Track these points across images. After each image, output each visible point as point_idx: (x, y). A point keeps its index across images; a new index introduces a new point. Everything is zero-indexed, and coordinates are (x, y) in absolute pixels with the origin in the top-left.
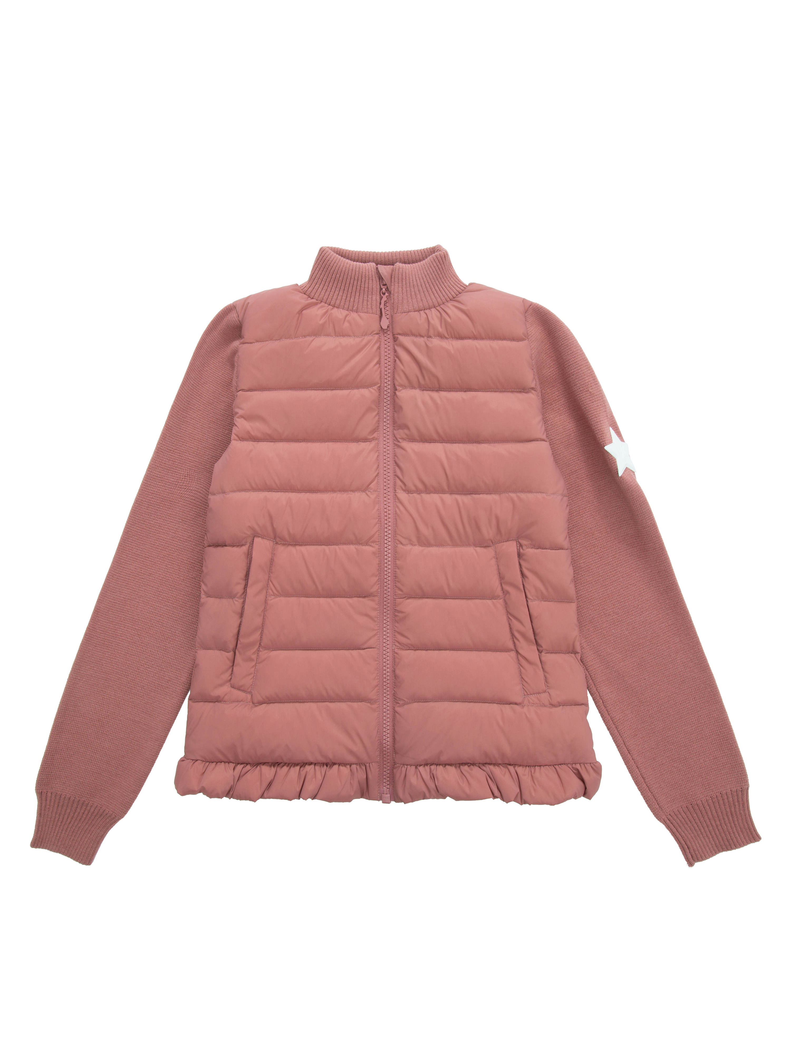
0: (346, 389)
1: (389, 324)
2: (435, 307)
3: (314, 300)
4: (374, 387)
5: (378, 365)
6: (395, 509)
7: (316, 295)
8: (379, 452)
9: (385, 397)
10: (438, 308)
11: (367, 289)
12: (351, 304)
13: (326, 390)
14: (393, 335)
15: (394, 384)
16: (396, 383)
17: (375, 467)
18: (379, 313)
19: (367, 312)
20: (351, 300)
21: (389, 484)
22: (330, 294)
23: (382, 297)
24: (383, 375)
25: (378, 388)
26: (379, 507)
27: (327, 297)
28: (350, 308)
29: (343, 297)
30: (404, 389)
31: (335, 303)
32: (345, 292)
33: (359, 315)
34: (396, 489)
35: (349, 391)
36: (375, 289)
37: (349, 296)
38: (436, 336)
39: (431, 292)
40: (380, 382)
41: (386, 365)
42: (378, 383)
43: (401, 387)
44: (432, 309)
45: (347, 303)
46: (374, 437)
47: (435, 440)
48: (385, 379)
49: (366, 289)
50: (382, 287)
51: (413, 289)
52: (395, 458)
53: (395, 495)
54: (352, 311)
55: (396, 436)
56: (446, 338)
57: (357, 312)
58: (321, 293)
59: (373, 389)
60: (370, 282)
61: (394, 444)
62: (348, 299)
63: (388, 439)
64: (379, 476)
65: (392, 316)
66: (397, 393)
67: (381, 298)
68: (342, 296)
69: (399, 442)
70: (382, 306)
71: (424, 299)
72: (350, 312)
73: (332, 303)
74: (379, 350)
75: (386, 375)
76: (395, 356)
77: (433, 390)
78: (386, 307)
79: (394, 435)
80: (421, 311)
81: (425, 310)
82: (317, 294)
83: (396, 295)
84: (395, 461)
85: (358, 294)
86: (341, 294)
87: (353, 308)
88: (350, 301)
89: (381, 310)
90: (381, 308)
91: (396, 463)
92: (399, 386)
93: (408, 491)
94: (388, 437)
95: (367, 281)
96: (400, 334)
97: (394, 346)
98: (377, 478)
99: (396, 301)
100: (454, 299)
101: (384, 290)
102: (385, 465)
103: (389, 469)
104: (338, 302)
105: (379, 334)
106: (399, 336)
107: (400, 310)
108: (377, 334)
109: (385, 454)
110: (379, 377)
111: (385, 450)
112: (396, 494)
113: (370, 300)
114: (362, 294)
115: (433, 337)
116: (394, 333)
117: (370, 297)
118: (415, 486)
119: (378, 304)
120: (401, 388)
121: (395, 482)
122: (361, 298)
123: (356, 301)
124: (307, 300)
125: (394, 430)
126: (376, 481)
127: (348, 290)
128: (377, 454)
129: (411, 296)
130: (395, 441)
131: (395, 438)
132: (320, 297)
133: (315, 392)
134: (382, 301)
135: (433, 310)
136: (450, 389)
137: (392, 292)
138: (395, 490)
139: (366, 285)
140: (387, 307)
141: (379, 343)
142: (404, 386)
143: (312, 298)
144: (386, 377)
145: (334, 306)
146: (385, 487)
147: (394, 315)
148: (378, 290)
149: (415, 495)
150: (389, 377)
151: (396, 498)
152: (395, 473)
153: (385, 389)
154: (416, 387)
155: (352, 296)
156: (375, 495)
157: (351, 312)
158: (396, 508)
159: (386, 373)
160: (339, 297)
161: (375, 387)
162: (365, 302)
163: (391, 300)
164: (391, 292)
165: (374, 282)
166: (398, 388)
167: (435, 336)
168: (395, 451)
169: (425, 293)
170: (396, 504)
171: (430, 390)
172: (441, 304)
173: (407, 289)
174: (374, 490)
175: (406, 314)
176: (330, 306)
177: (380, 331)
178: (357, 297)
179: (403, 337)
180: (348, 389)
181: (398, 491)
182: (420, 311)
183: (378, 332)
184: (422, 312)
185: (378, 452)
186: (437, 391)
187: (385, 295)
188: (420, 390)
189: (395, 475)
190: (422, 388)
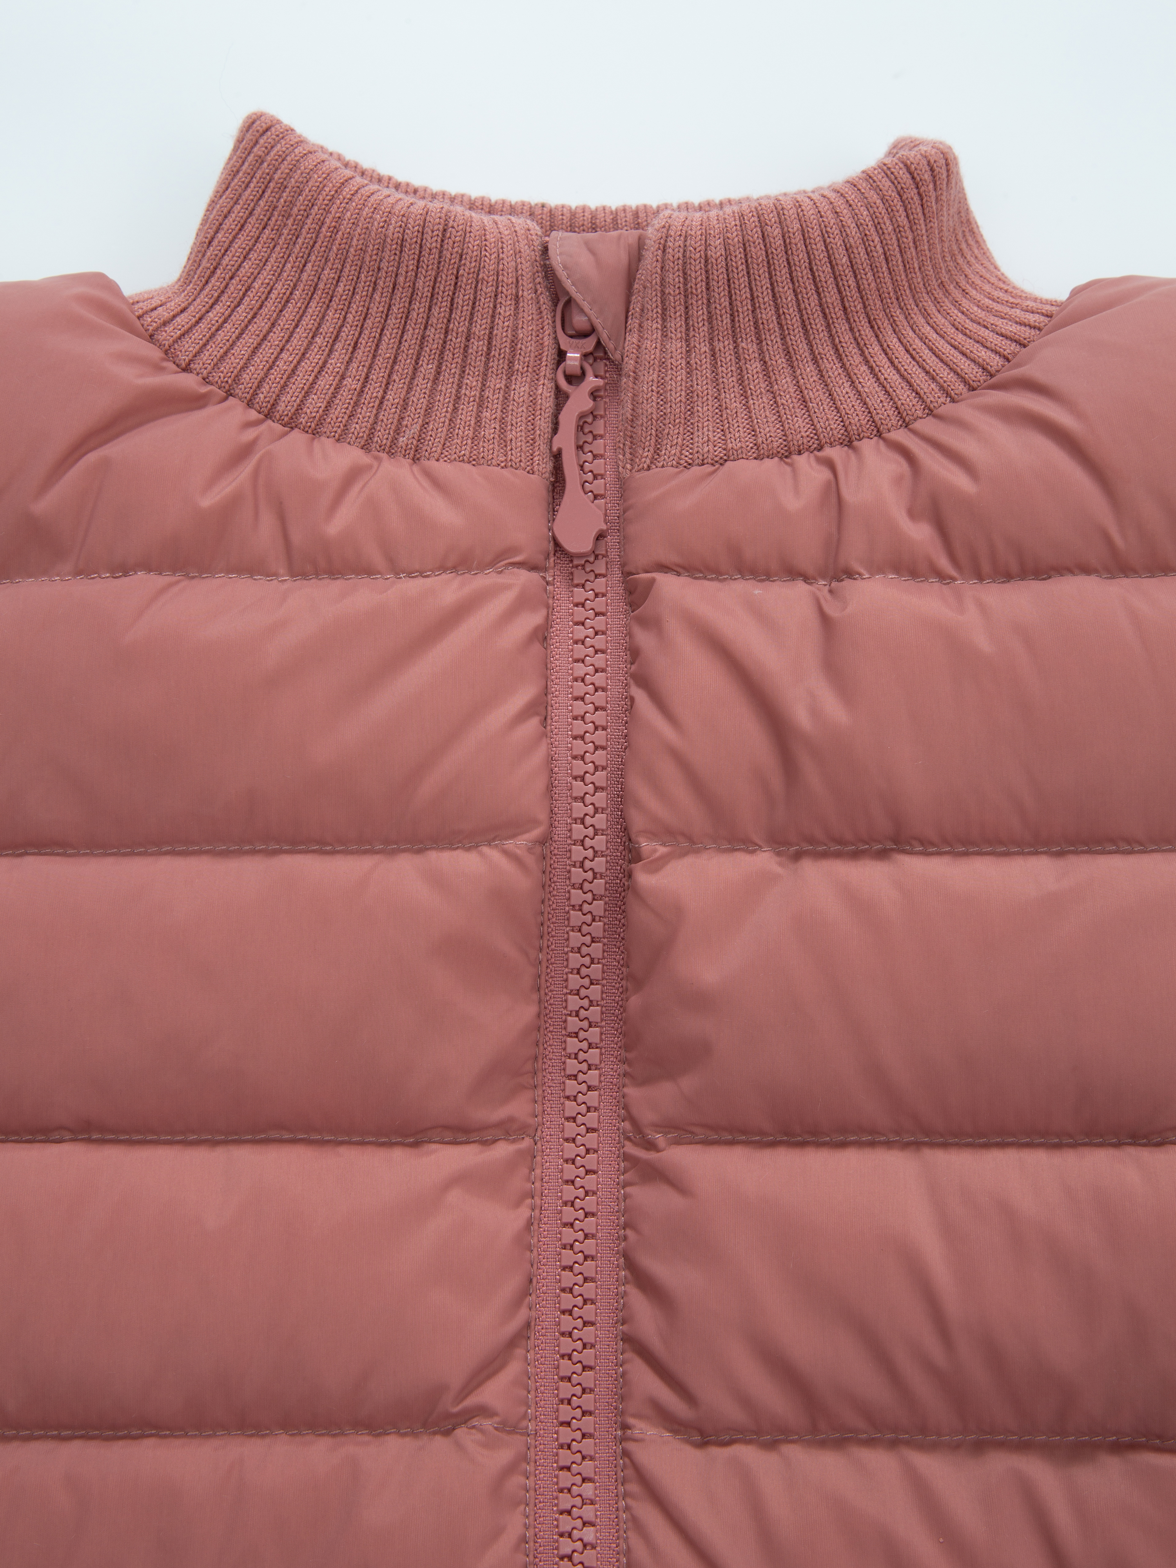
0: (352, 853)
1: (604, 527)
2: (879, 434)
3: (189, 382)
4: (510, 844)
5: (533, 723)
6: (626, 1540)
7: (205, 356)
8: (537, 1200)
9: (577, 896)
10: (900, 436)
11: (482, 345)
12: (389, 415)
13: (240, 853)
14: (626, 574)
15: (626, 830)
16: (637, 821)
17: (512, 1285)
18: (547, 466)
19: (475, 461)
20: (390, 396)
21: (592, 1390)
22: (280, 363)
23: (567, 397)
24: (563, 777)
25: (538, 850)
26: (527, 1527)
27: (262, 374)
28: (382, 435)
29: (348, 381)
30: (684, 854)
31: (299, 408)
32: (359, 354)
33: (428, 474)
34: (631, 1421)
35: (366, 863)
36: (528, 347)
37: (378, 375)
38: (880, 570)
39: (858, 359)
40: (543, 816)
41: (579, 727)
42: (535, 823)
43: (664, 844)
44: (865, 440)
45: (365, 413)
46: (511, 1119)
47: (873, 1132)
48: (576, 799)
49: (478, 346)
50: (565, 342)
51: (753, 348)
52: (625, 1238)
53: (626, 1454)
54: (391, 451)
55: (635, 1111)
56: (942, 576)
57: (415, 460)
58: (232, 346)
59: (506, 853)
60: (506, 309)
61: (627, 1157)
62: (374, 390)
63: (589, 1130)
64: (531, 1343)
65: (623, 486)
66: (643, 878)
67: (561, 397)
68: (343, 377)
69: (651, 1146)
70: (566, 440)
71: (816, 394)
72: (376, 458)
73: (281, 407)
74: (537, 647)
75: (583, 779)
76: (632, 682)
77: (856, 855)
78: (589, 438)
79: (626, 1107)
80: (800, 453)
81: (820, 448)
82: (213, 351)
83: (650, 377)
84: (626, 1256)
85: (432, 367)
86: (336, 363)
87: (394, 440)
88: (381, 403)
89: (557, 457)
90: (560, 452)
91: (631, 1264)
92: (653, 835)
93: (701, 1432)
94: (592, 1119)
95: (485, 304)
96: (664, 568)
97: (630, 634)
98: (519, 1352)
99: (650, 408)
100: (994, 380)
101: (573, 356)
102: (568, 1279)
103: (593, 1302)
104: (315, 403)
105: (545, 569)
106: (659, 577)
107: (670, 451)
108: (533, 568)
109: (569, 1214)
110: (540, 784)
111: (569, 1192)
112: (631, 1446)
113: (494, 398)
114: (451, 368)
115: (862, 571)
116: (629, 568)
117: (496, 383)
118: (745, 1401)
119: (543, 424)
120: (662, 850)
121: (623, 1375)
122: (447, 388)
123: (419, 400)
124: (159, 369)
125: (626, 1081)
126: (513, 1369)
127: (377, 346)
128: (524, 1212)
129: (741, 381)
130: (627, 1143)
131: (627, 1125)
132: (225, 367)
133: (179, 863)
134: (562, 417)
135: (868, 447)
136: (964, 845)
137: (629, 364)
138: (625, 1427)
139: (480, 328)
140: (595, 437)
141: (544, 612)
142: (683, 834)
143: (186, 369)
144: (579, 788)
145: (291, 424)
146: (564, 1407)
147: (638, 475)
148: (549, 354)
149: (747, 1453)
150: (596, 789)
151: (630, 1472)
152: (624, 1328)
153: (578, 852)
154: (756, 839)
155: (395, 377)
156: (504, 1456)
157: (384, 456)
158: (630, 1534)
159: (579, 767)
160: (326, 382)
161: (520, 844)
162: (467, 411)
163: (620, 402)
164: (624, 365)
165: (528, 309)
166: (645, 845)
167: (876, 569)
168: (626, 1197)
169: (825, 365)
170: (627, 1509)
171: (838, 855)
172: (919, 413)
173: (719, 346)
174: (504, 1423)
175: (708, 468)
176: (269, 422)
177: (547, 557)
178: (422, 384)
179: (683, 580)
180: (366, 852)
181: (642, 1428)
182: (795, 457)
183: (539, 559)
184: (802, 461)
185: (529, 1201)
186: (882, 855)
187: (584, 384)
188: (778, 854)
189: (627, 1339)
190: (791, 845)
